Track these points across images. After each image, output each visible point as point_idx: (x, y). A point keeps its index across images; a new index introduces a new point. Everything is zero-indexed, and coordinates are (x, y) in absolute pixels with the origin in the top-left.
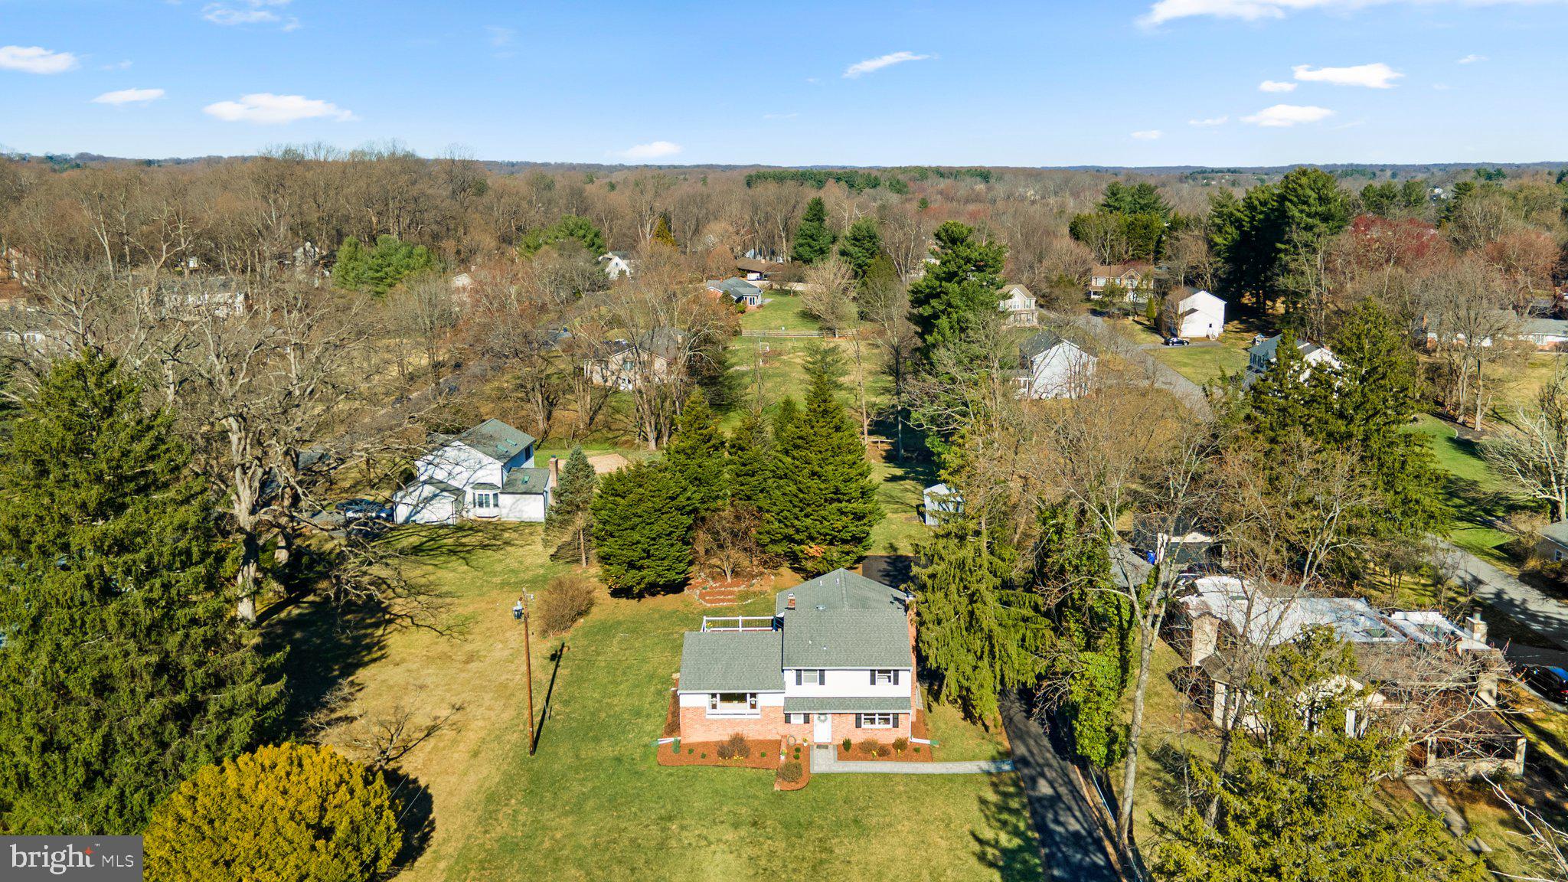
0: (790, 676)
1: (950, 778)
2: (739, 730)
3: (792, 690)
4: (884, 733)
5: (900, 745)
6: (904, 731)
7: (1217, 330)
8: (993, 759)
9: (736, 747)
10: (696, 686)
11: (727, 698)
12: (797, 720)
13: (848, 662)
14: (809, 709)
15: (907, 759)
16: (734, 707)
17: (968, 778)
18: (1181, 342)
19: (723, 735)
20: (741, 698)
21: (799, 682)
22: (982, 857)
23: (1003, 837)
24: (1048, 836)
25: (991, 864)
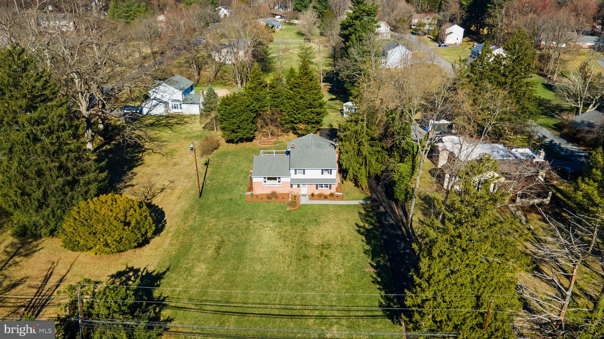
0: (292, 171)
1: (349, 206)
2: (274, 190)
3: (293, 176)
4: (326, 191)
5: (332, 195)
6: (333, 190)
7: (460, 41)
8: (364, 200)
9: (273, 195)
10: (258, 175)
11: (269, 179)
12: (295, 186)
13: (313, 167)
14: (299, 183)
15: (334, 199)
16: (273, 182)
17: (355, 206)
18: (445, 46)
19: (269, 192)
20: (275, 179)
21: (296, 174)
22: (359, 231)
23: (367, 225)
24: (382, 225)
25: (362, 234)
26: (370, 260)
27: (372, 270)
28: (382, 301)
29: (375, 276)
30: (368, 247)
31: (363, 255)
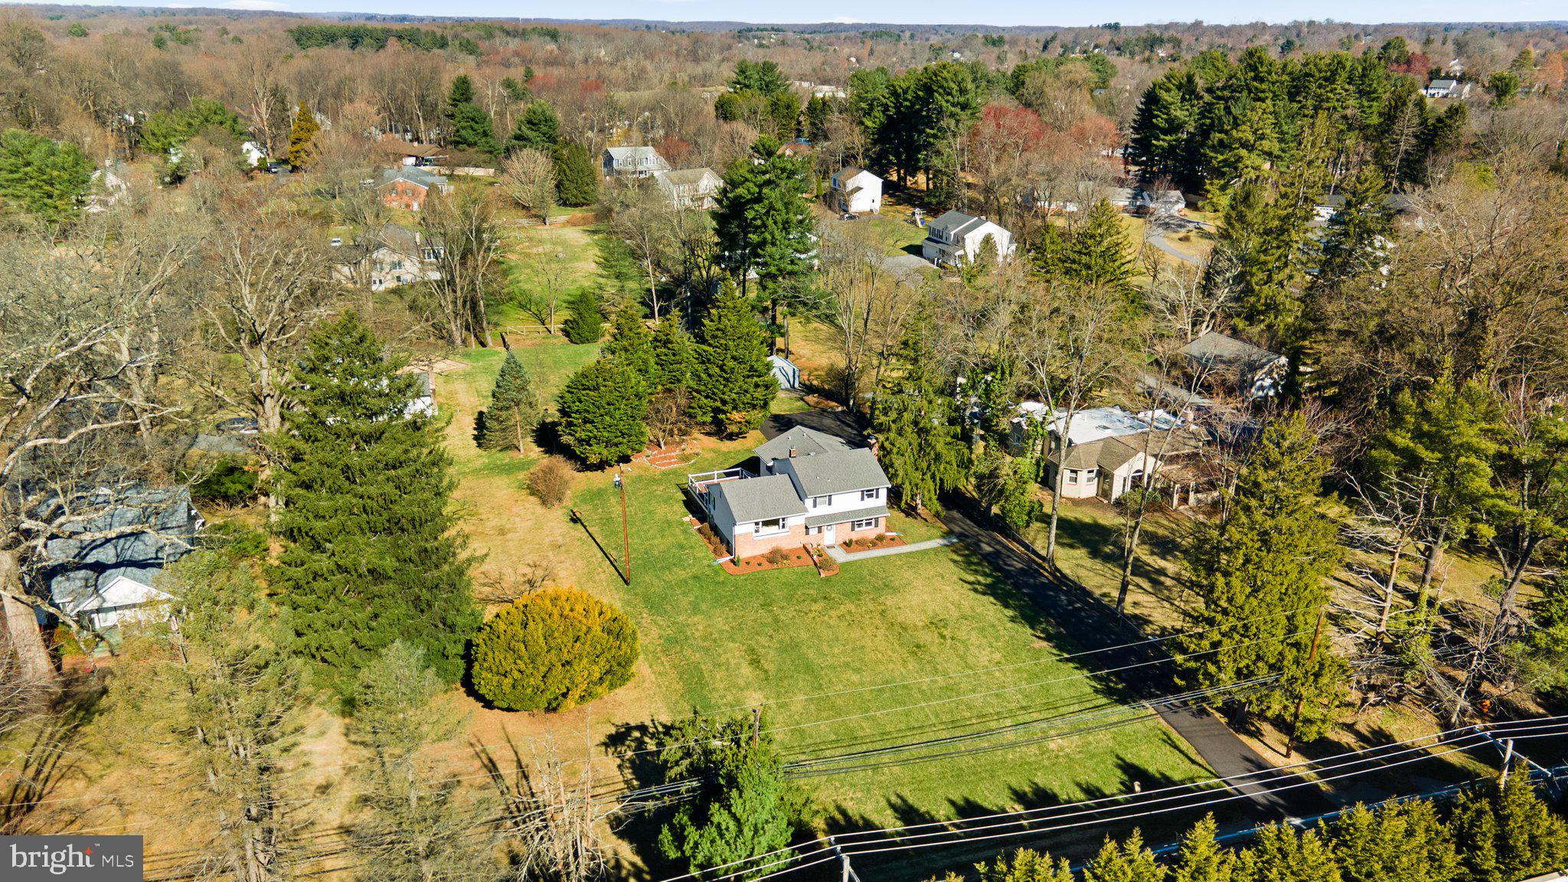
0: (809, 502)
1: (925, 552)
2: (774, 545)
3: (813, 512)
4: (869, 532)
5: (880, 538)
6: (881, 529)
7: (877, 206)
8: (943, 537)
9: (775, 557)
10: (746, 519)
11: (766, 523)
12: (813, 532)
13: (844, 488)
14: (820, 524)
15: (888, 546)
16: (774, 529)
17: (935, 551)
18: (852, 217)
19: (765, 549)
20: (775, 522)
21: (815, 506)
22: (976, 591)
23: (981, 579)
24: (1008, 575)
25: (984, 594)
26: (1030, 631)
27: (1045, 644)
28: (1093, 683)
29: (1055, 651)
30: (1011, 613)
31: (1010, 625)
